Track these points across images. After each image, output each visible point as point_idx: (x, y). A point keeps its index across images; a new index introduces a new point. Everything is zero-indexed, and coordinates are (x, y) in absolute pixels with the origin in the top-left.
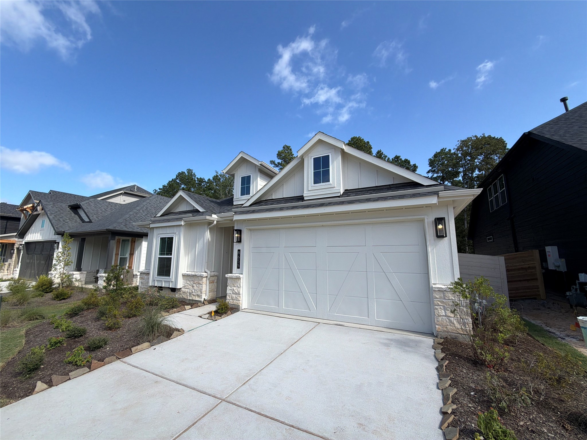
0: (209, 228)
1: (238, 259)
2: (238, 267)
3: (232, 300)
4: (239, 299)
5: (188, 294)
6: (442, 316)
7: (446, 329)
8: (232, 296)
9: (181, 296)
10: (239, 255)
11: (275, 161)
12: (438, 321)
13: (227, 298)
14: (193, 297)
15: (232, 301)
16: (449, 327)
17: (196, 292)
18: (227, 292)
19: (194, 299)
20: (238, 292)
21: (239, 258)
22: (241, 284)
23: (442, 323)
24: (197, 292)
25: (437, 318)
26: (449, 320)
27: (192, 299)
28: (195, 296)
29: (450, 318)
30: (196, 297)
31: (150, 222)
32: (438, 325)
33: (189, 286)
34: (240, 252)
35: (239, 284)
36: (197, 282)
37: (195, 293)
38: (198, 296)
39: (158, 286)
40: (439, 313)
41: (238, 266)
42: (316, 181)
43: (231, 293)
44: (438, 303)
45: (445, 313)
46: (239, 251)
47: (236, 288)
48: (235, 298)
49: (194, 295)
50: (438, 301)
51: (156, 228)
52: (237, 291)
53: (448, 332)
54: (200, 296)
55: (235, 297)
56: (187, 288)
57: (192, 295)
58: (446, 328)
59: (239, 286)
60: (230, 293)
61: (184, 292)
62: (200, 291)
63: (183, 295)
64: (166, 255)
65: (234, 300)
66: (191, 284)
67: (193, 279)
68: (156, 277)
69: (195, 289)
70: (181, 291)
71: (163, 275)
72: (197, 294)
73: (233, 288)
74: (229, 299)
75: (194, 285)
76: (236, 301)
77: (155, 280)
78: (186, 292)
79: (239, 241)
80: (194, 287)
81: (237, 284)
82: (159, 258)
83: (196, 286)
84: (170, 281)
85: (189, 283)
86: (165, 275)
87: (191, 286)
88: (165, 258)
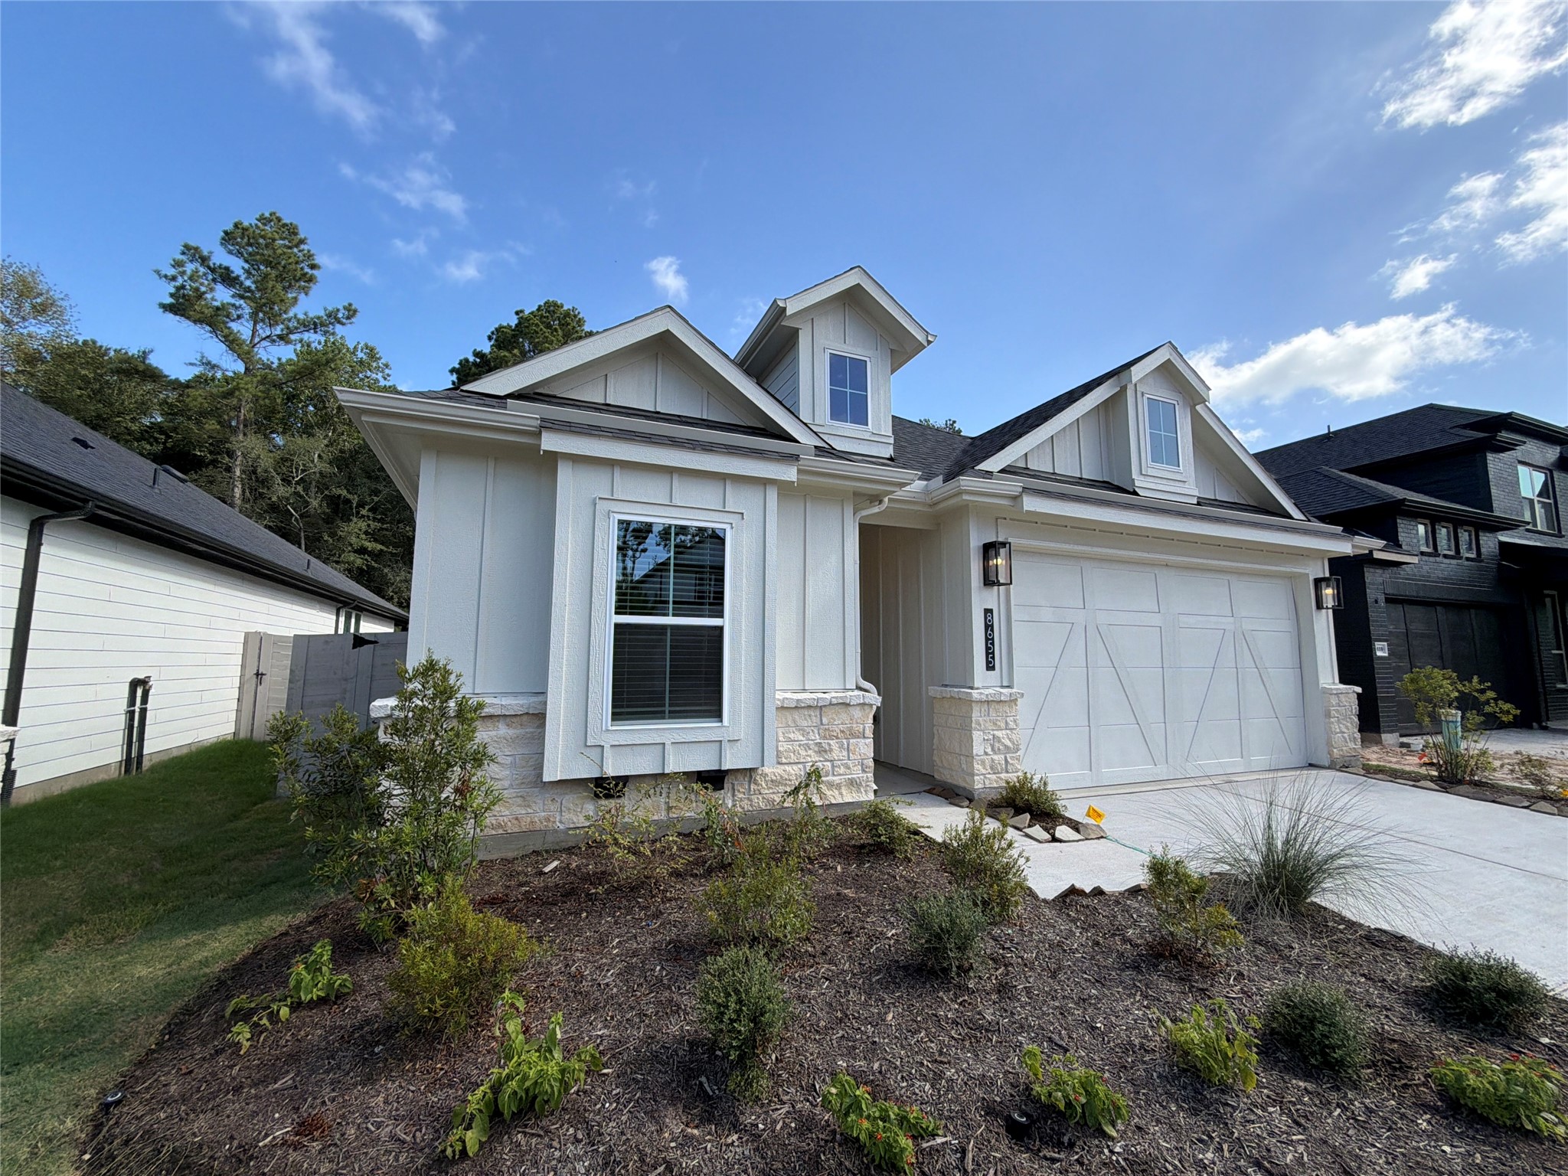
1: (987, 638)
2: (990, 666)
3: (994, 773)
4: (1018, 766)
6: (1337, 733)
7: (1342, 753)
8: (993, 760)
9: (758, 801)
10: (989, 627)
12: (1335, 742)
13: (975, 772)
14: (828, 793)
15: (994, 777)
16: (1344, 749)
17: (842, 770)
18: (974, 752)
19: (834, 802)
20: (1014, 744)
21: (990, 635)
22: (1019, 717)
23: (1339, 743)
24: (848, 771)
25: (1334, 738)
26: (1344, 737)
28: (839, 787)
29: (1344, 735)
30: (844, 791)
32: (1335, 748)
33: (803, 753)
34: (992, 618)
35: (1012, 718)
36: (842, 732)
37: (840, 775)
38: (852, 785)
40: (1335, 729)
41: (988, 663)
43: (989, 750)
44: (1334, 714)
45: (1340, 727)
46: (988, 612)
47: (1004, 732)
48: (1003, 765)
49: (830, 785)
50: (1334, 710)
52: (1008, 740)
53: (1343, 756)
54: (863, 784)
55: (1003, 761)
56: (793, 759)
57: (824, 785)
58: (1342, 750)
59: (1012, 724)
60: (985, 753)
61: (772, 782)
62: (862, 764)
63: (774, 793)
64: (674, 615)
65: (998, 773)
66: (811, 742)
67: (821, 720)
68: (610, 728)
69: (836, 758)
70: (758, 778)
71: (658, 715)
72: (850, 777)
73: (994, 735)
74: (984, 772)
75: (831, 742)
76: (1006, 775)
77: (602, 744)
78: (791, 778)
79: (989, 580)
80: (831, 750)
81: (1008, 719)
82: (617, 626)
83: (841, 747)
84: (721, 741)
85: (801, 738)
86: (670, 712)
87: (810, 752)
88: (663, 628)
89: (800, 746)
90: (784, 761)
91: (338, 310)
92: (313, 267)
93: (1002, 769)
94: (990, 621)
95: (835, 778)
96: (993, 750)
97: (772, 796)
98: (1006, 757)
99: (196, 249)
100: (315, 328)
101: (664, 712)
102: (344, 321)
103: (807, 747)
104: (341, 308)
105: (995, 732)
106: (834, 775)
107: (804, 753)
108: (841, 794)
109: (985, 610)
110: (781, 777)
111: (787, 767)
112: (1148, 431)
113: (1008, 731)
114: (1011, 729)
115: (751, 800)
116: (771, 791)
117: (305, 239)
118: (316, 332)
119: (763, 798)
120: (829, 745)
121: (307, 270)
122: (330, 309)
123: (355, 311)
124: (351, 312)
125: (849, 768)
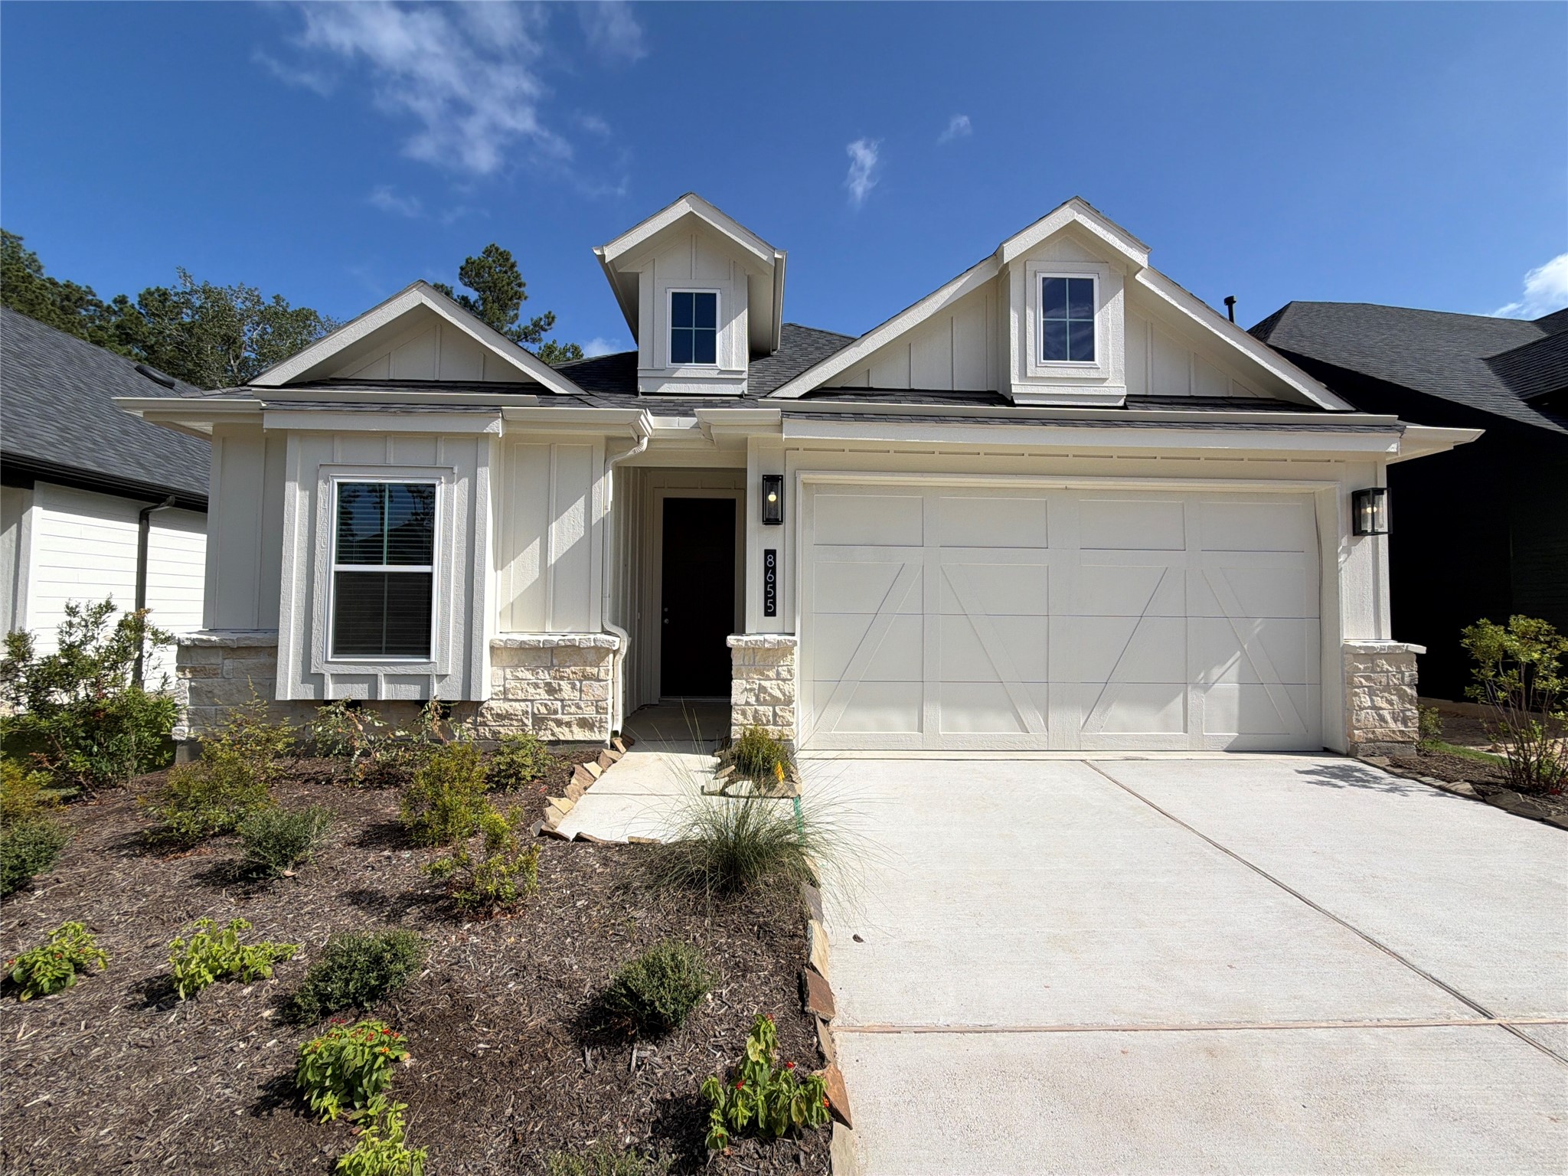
0: (616, 463)
1: (766, 583)
2: (770, 611)
3: (757, 725)
4: (791, 720)
5: (529, 722)
6: (1366, 708)
7: (1372, 736)
8: (756, 711)
9: (485, 731)
10: (770, 570)
11: (452, 288)
12: (1358, 721)
13: (733, 721)
14: (556, 730)
15: (756, 728)
16: (1378, 731)
17: (573, 709)
18: (733, 701)
19: (562, 738)
20: (784, 695)
21: (770, 578)
22: (794, 667)
23: (1367, 722)
24: (579, 711)
25: (1357, 714)
26: (1379, 715)
27: (551, 738)
28: (569, 724)
29: (1381, 712)
30: (575, 728)
31: (263, 405)
32: (1358, 729)
33: (531, 690)
34: (775, 560)
35: (785, 668)
36: (575, 673)
37: (570, 714)
38: (584, 723)
39: (341, 697)
40: (1361, 702)
41: (767, 608)
42: (1053, 351)
43: (752, 700)
44: (1361, 682)
45: (1372, 701)
46: (770, 554)
47: (774, 682)
48: (771, 718)
49: (559, 723)
50: (1361, 676)
51: (303, 434)
52: (778, 692)
53: (1374, 741)
54: (597, 724)
55: (771, 714)
56: (521, 696)
57: (550, 722)
58: (1373, 732)
59: (785, 675)
60: (748, 703)
61: (500, 717)
62: (597, 705)
63: (499, 726)
64: (388, 563)
65: (764, 725)
66: (539, 681)
67: (552, 661)
68: (330, 659)
69: (567, 698)
70: (484, 711)
71: (377, 651)
72: (581, 716)
73: (760, 684)
74: (746, 722)
75: (561, 682)
76: (774, 727)
77: (323, 672)
78: (517, 713)
79: (772, 518)
80: (560, 690)
81: (780, 669)
82: (337, 573)
83: (573, 687)
84: (429, 675)
85: (532, 677)
86: (387, 648)
87: (539, 691)
88: (382, 574)
89: (528, 684)
90: (510, 696)
91: (541, 319)
92: (520, 285)
93: (768, 721)
94: (770, 563)
95: (564, 717)
96: (758, 700)
97: (498, 728)
98: (774, 711)
99: (442, 286)
100: (526, 337)
101: (381, 648)
102: (547, 327)
103: (536, 686)
104: (542, 316)
105: (763, 683)
106: (563, 714)
107: (533, 691)
108: (571, 731)
109: (766, 551)
110: (507, 711)
111: (513, 703)
112: (1042, 319)
113: (779, 682)
114: (784, 680)
115: (477, 731)
116: (498, 724)
117: (515, 262)
118: (527, 341)
119: (490, 730)
120: (559, 685)
121: (516, 288)
122: (535, 319)
123: (553, 318)
124: (550, 319)
125: (581, 708)
